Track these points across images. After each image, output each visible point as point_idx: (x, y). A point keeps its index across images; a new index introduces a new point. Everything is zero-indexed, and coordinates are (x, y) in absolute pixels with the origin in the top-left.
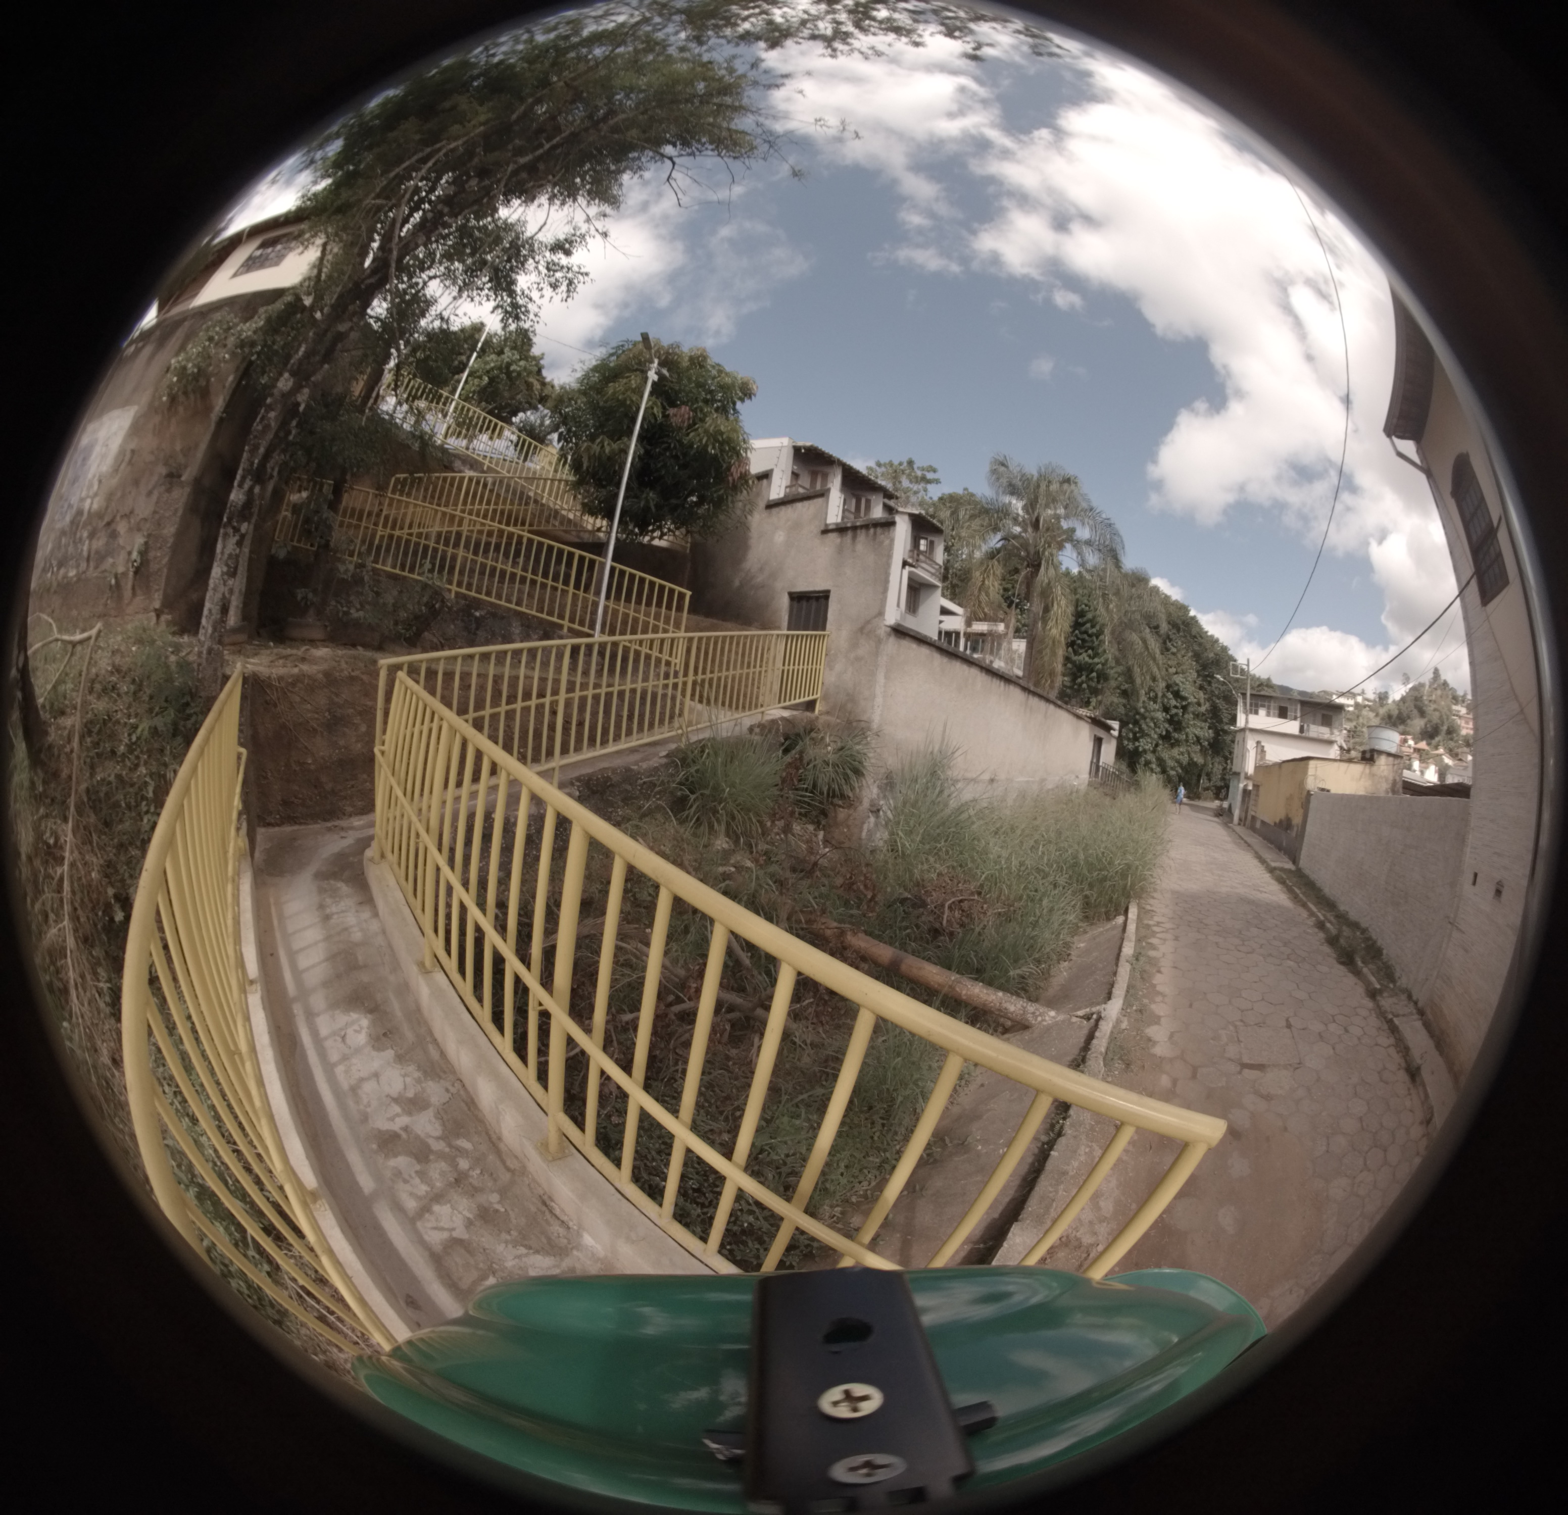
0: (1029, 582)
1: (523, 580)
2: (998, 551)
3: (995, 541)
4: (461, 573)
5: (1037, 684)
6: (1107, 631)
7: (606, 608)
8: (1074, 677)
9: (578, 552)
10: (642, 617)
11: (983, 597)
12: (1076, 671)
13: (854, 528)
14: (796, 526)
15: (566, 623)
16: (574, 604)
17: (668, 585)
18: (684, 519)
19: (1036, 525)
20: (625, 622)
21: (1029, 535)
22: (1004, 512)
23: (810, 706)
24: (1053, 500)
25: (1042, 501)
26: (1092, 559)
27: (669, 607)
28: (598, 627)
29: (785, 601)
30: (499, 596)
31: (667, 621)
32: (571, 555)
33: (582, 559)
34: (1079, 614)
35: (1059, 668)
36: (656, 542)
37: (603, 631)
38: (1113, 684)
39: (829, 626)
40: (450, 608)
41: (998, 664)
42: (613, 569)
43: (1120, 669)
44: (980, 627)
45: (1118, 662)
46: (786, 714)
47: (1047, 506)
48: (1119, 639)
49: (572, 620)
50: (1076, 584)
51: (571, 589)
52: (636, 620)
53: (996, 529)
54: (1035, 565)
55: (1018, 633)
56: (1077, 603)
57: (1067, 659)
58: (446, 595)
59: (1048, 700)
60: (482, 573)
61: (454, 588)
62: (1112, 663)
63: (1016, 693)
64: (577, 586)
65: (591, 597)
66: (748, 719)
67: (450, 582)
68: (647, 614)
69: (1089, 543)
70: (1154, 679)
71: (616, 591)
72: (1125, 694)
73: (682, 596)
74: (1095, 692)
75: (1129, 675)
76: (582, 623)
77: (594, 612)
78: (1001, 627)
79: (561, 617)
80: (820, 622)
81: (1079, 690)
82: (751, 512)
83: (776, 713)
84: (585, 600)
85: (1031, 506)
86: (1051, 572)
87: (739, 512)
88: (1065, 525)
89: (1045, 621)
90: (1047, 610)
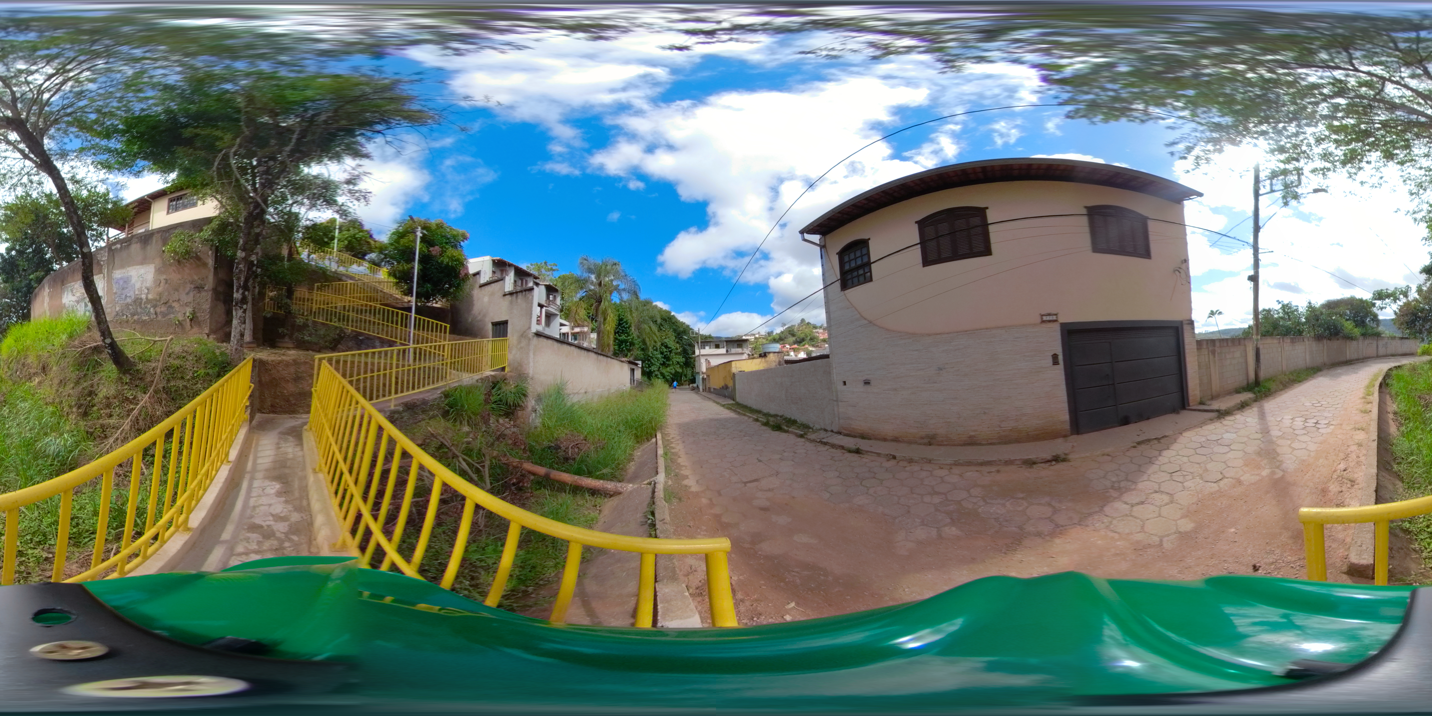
0: (597, 309)
1: (379, 324)
2: (583, 297)
3: (581, 294)
4: (352, 321)
5: (602, 351)
6: (633, 325)
7: (414, 334)
8: (620, 346)
9: (400, 312)
10: (430, 337)
11: (577, 317)
12: (620, 343)
13: (517, 293)
14: (492, 294)
15: (398, 340)
16: (401, 332)
17: (440, 323)
18: (445, 294)
19: (600, 284)
20: (423, 339)
21: (597, 289)
22: (586, 281)
23: (503, 369)
24: (607, 273)
25: (603, 274)
26: (625, 296)
27: (441, 332)
28: (411, 342)
29: (490, 326)
30: (369, 331)
31: (440, 338)
32: (397, 313)
33: (402, 314)
34: (620, 320)
35: (611, 342)
36: (434, 305)
37: (414, 343)
38: (637, 346)
39: (508, 335)
40: (349, 336)
41: (585, 345)
42: (415, 318)
43: (639, 340)
44: (577, 330)
45: (639, 337)
46: (493, 373)
47: (605, 276)
48: (638, 328)
49: (401, 339)
50: (617, 308)
51: (399, 327)
52: (427, 338)
53: (582, 288)
54: (599, 301)
55: (593, 330)
56: (619, 316)
57: (616, 339)
58: (346, 331)
59: (607, 356)
60: (361, 321)
61: (350, 328)
62: (636, 338)
63: (593, 355)
64: (402, 326)
65: (408, 329)
66: (476, 376)
67: (348, 325)
68: (432, 335)
69: (624, 290)
70: (655, 342)
71: (418, 326)
72: (643, 350)
73: (446, 327)
74: (629, 350)
75: (644, 342)
76: (405, 340)
77: (409, 336)
78: (586, 329)
79: (396, 338)
80: (505, 334)
81: (622, 351)
82: (472, 290)
83: (488, 373)
84: (406, 331)
85: (598, 276)
86: (607, 303)
87: (468, 290)
88: (615, 283)
89: (604, 325)
90: (605, 319)
